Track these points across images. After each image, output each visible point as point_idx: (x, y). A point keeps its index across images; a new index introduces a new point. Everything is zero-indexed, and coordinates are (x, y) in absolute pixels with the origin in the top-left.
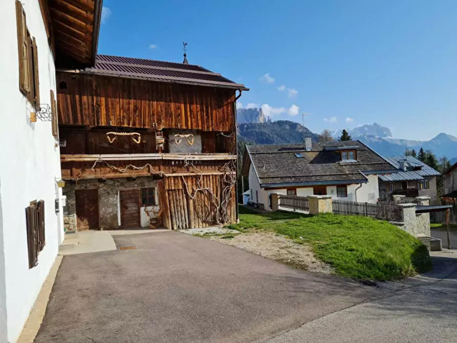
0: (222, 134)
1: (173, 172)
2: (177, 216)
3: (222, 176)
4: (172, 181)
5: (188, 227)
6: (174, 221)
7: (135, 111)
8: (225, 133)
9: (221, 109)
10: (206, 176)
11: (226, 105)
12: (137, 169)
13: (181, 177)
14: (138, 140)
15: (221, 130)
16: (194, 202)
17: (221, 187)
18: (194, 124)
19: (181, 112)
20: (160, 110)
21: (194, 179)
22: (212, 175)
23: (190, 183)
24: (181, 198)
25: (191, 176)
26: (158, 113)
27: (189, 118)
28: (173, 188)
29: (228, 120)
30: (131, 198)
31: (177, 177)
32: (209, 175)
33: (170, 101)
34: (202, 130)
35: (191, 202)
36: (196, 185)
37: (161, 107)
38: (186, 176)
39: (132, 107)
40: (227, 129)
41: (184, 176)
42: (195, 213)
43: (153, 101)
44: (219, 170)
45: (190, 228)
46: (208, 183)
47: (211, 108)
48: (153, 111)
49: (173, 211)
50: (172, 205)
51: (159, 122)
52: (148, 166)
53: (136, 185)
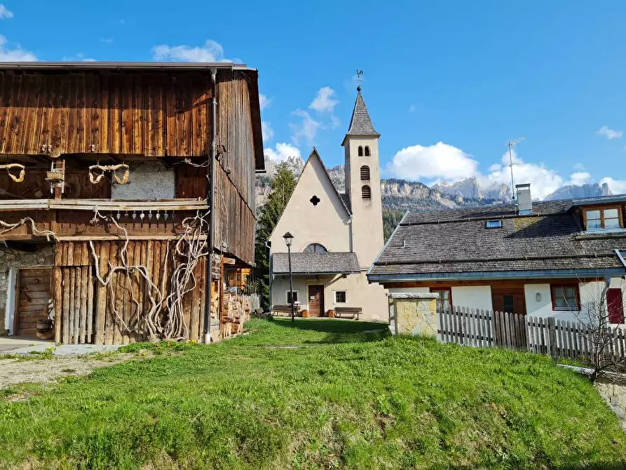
0: (187, 161)
1: (78, 234)
2: (72, 318)
3: (173, 243)
4: (71, 250)
5: (89, 340)
6: (66, 327)
7: (12, 127)
8: (194, 159)
9: (187, 114)
10: (141, 241)
11: (197, 105)
12: (6, 228)
13: (88, 242)
14: (18, 177)
15: (183, 154)
16: (108, 293)
17: (170, 265)
18: (126, 144)
19: (101, 124)
20: (59, 122)
21: (115, 248)
22: (154, 241)
23: (104, 255)
24: (85, 282)
25: (110, 241)
26: (55, 127)
27: (117, 134)
28: (70, 264)
29: (199, 135)
30: (38, 282)
31: (81, 242)
32: (147, 241)
33: (81, 106)
34: (142, 155)
35: (102, 292)
36: (118, 258)
37: (63, 116)
38: (100, 242)
39: (8, 120)
40: (196, 151)
41: (94, 242)
42: (109, 315)
43: (48, 106)
44: (173, 231)
45: (93, 342)
46: (144, 255)
47: (165, 112)
48: (46, 125)
49: (66, 307)
50: (67, 295)
51: (56, 141)
52: (28, 223)
53: (43, 260)
